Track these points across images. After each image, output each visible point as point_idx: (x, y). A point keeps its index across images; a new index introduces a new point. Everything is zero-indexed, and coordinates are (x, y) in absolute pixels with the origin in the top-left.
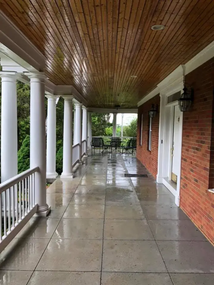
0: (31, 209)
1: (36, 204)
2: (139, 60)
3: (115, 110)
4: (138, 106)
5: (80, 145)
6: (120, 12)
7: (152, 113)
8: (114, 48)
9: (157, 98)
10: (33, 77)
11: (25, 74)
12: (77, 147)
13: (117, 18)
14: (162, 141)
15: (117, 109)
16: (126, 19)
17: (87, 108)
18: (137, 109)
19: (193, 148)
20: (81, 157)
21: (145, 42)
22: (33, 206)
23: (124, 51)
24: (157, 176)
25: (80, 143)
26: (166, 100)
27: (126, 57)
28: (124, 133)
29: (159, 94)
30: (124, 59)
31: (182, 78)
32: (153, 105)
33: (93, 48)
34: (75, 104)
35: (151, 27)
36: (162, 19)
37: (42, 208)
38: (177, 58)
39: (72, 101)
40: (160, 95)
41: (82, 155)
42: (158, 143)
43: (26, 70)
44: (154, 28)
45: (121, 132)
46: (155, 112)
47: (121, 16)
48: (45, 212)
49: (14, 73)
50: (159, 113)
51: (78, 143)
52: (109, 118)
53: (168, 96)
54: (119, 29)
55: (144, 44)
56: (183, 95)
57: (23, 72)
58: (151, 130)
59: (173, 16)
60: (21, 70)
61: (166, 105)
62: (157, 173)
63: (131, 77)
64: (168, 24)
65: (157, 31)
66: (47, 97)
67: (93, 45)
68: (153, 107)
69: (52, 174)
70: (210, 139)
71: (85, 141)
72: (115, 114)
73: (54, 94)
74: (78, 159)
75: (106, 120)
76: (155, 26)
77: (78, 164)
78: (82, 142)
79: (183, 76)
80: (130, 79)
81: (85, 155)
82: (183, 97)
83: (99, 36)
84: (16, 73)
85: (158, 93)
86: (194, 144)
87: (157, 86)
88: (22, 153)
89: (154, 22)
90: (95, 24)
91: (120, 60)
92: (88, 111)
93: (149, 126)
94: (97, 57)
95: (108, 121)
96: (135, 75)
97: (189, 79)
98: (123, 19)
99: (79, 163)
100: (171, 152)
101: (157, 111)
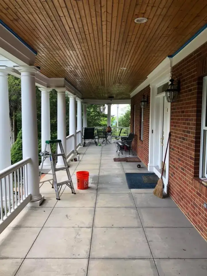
0: (24, 199)
1: (29, 194)
2: (126, 52)
3: (109, 101)
4: (131, 97)
5: (75, 136)
6: (102, 6)
7: (143, 103)
8: (100, 41)
9: (148, 89)
10: (23, 71)
11: (16, 68)
12: (71, 138)
13: (100, 11)
14: (153, 130)
15: (111, 100)
16: (108, 13)
17: (82, 100)
18: (130, 100)
19: (180, 138)
20: (76, 147)
21: (130, 34)
22: (27, 196)
23: (110, 44)
24: (149, 164)
25: (74, 134)
26: (156, 91)
27: (113, 49)
28: (119, 123)
30: (112, 52)
31: (169, 69)
32: (144, 96)
33: (81, 41)
34: (68, 96)
35: (134, 19)
36: (144, 12)
37: (35, 198)
38: (163, 50)
39: (65, 93)
40: (150, 86)
41: (77, 146)
42: (149, 133)
43: (16, 65)
44: (137, 21)
45: (117, 122)
46: (146, 103)
47: (104, 10)
48: (39, 202)
49: (4, 68)
50: (150, 103)
51: (72, 134)
52: (104, 109)
53: (158, 87)
54: (103, 22)
55: (130, 37)
56: (170, 86)
57: (14, 66)
58: (142, 121)
59: (155, 9)
60: (11, 64)
61: (156, 96)
62: (148, 162)
63: (121, 68)
64: (151, 17)
65: (141, 23)
66: (41, 90)
67: (80, 39)
68: (144, 98)
69: (48, 164)
70: (195, 129)
71: (80, 131)
72: (109, 105)
73: (48, 87)
74: (73, 149)
75: (102, 111)
76: (137, 19)
77: (72, 155)
78: (76, 133)
79: (170, 68)
80: (120, 71)
81: (81, 145)
82: (169, 88)
83: (85, 30)
84: (7, 68)
85: (149, 84)
86: (181, 133)
87: (147, 78)
88: (17, 145)
89: (136, 15)
90: (79, 18)
91: (108, 52)
92: (82, 103)
93: (141, 116)
94: (85, 50)
95: (104, 112)
96: (125, 67)
97: (176, 70)
98: (106, 12)
99: (74, 153)
100: (161, 141)
101: (148, 102)
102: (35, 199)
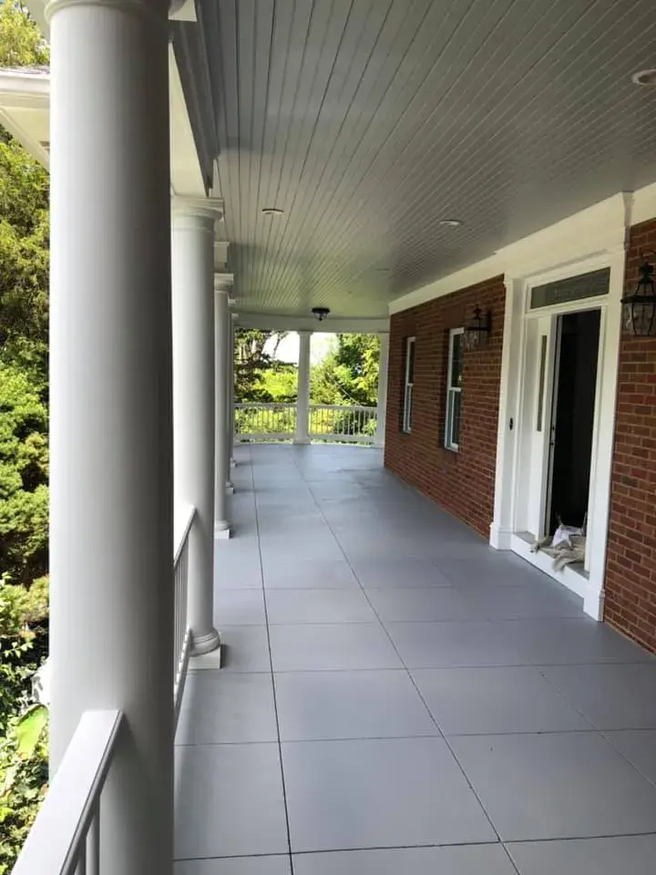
4: (392, 311)
7: (474, 334)
9: (492, 288)
14: (511, 421)
15: (320, 319)
24: (494, 527)
26: (526, 298)
29: (502, 277)
31: (620, 234)
32: (478, 312)
40: (505, 282)
46: (484, 334)
48: (216, 654)
50: (500, 334)
53: (534, 286)
56: (641, 286)
58: (450, 388)
61: (526, 312)
62: (491, 521)
68: (477, 317)
72: (306, 334)
79: (624, 228)
82: (640, 293)
85: (498, 274)
93: (445, 374)
101: (490, 330)
102: (203, 644)
